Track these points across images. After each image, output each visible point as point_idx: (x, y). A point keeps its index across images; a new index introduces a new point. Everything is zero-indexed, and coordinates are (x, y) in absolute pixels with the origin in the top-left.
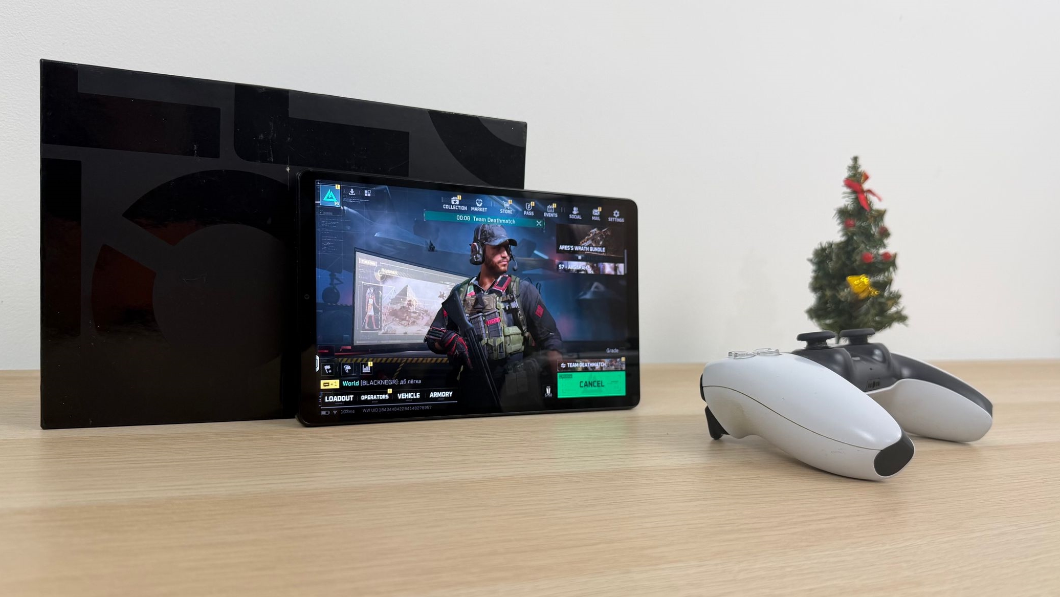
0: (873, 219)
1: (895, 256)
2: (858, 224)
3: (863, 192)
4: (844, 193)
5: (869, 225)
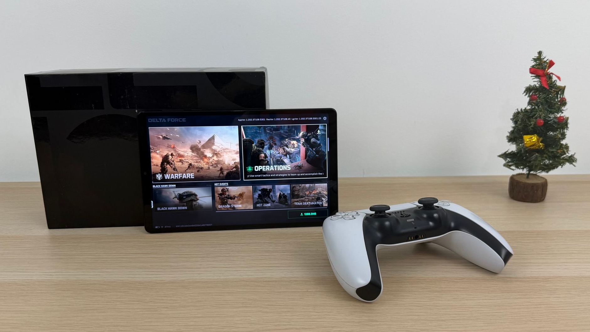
1: (568, 119)
2: (543, 96)
3: (547, 75)
5: (553, 97)
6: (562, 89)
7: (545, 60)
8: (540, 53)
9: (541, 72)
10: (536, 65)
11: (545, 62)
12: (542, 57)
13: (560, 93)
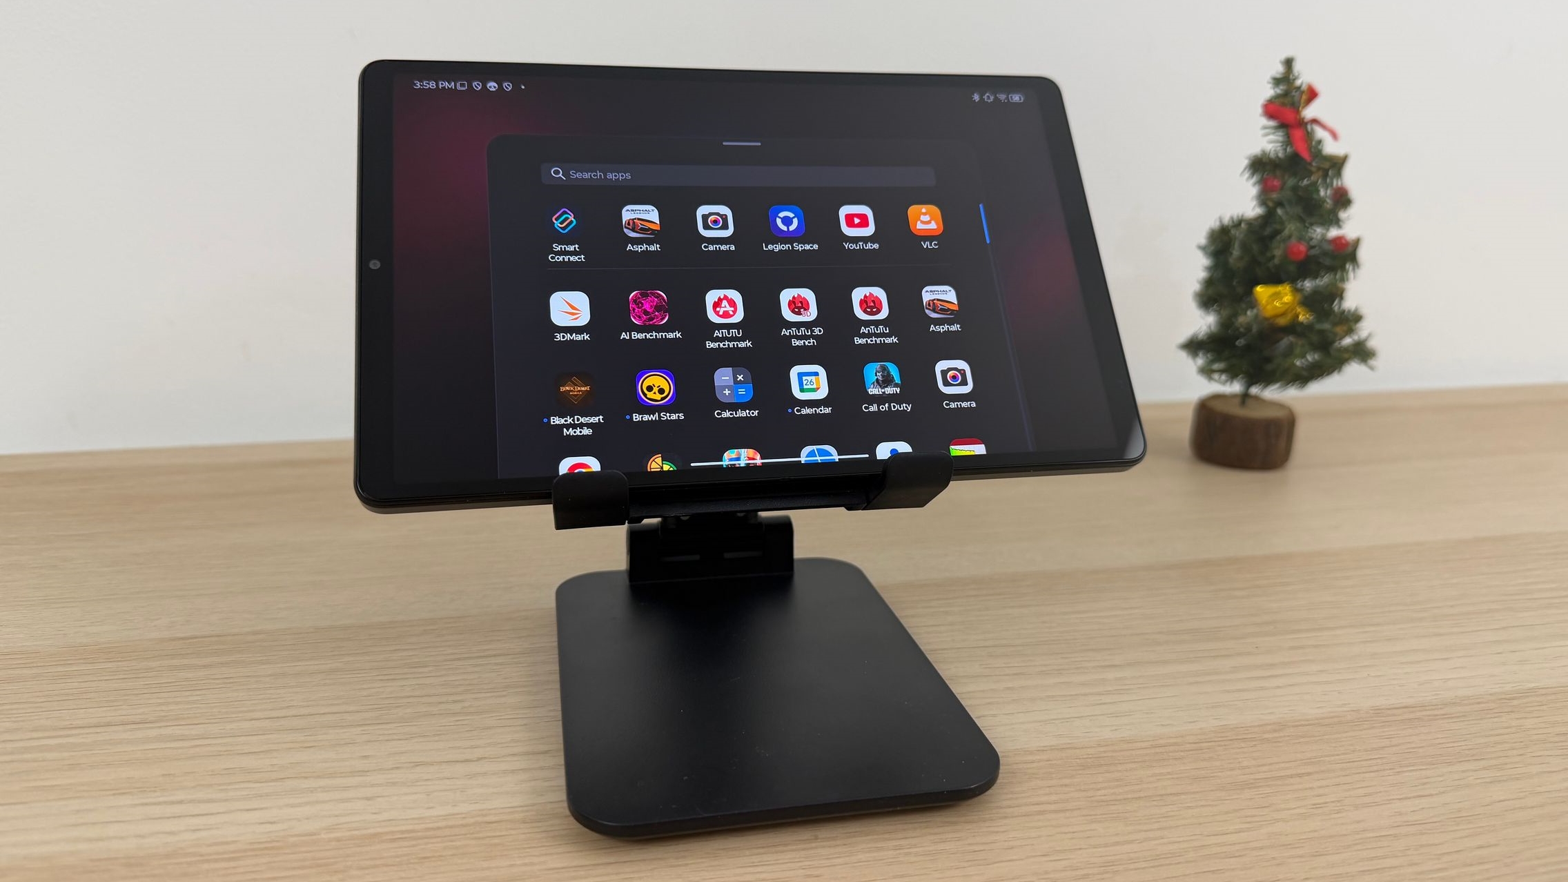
0: (1320, 173)
1: (1357, 242)
2: (1291, 182)
3: (1302, 124)
4: (1265, 128)
5: (1314, 184)
6: (1337, 164)
7: (1298, 83)
8: (1289, 63)
9: (1290, 117)
10: (1277, 97)
11: (1299, 88)
12: (1291, 76)
13: (1330, 173)
